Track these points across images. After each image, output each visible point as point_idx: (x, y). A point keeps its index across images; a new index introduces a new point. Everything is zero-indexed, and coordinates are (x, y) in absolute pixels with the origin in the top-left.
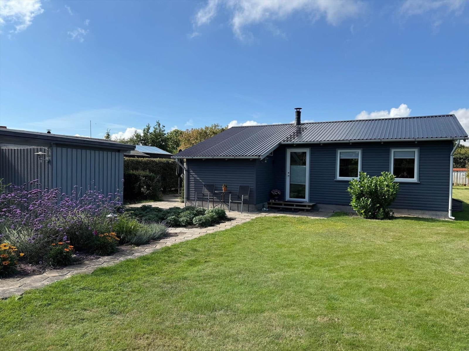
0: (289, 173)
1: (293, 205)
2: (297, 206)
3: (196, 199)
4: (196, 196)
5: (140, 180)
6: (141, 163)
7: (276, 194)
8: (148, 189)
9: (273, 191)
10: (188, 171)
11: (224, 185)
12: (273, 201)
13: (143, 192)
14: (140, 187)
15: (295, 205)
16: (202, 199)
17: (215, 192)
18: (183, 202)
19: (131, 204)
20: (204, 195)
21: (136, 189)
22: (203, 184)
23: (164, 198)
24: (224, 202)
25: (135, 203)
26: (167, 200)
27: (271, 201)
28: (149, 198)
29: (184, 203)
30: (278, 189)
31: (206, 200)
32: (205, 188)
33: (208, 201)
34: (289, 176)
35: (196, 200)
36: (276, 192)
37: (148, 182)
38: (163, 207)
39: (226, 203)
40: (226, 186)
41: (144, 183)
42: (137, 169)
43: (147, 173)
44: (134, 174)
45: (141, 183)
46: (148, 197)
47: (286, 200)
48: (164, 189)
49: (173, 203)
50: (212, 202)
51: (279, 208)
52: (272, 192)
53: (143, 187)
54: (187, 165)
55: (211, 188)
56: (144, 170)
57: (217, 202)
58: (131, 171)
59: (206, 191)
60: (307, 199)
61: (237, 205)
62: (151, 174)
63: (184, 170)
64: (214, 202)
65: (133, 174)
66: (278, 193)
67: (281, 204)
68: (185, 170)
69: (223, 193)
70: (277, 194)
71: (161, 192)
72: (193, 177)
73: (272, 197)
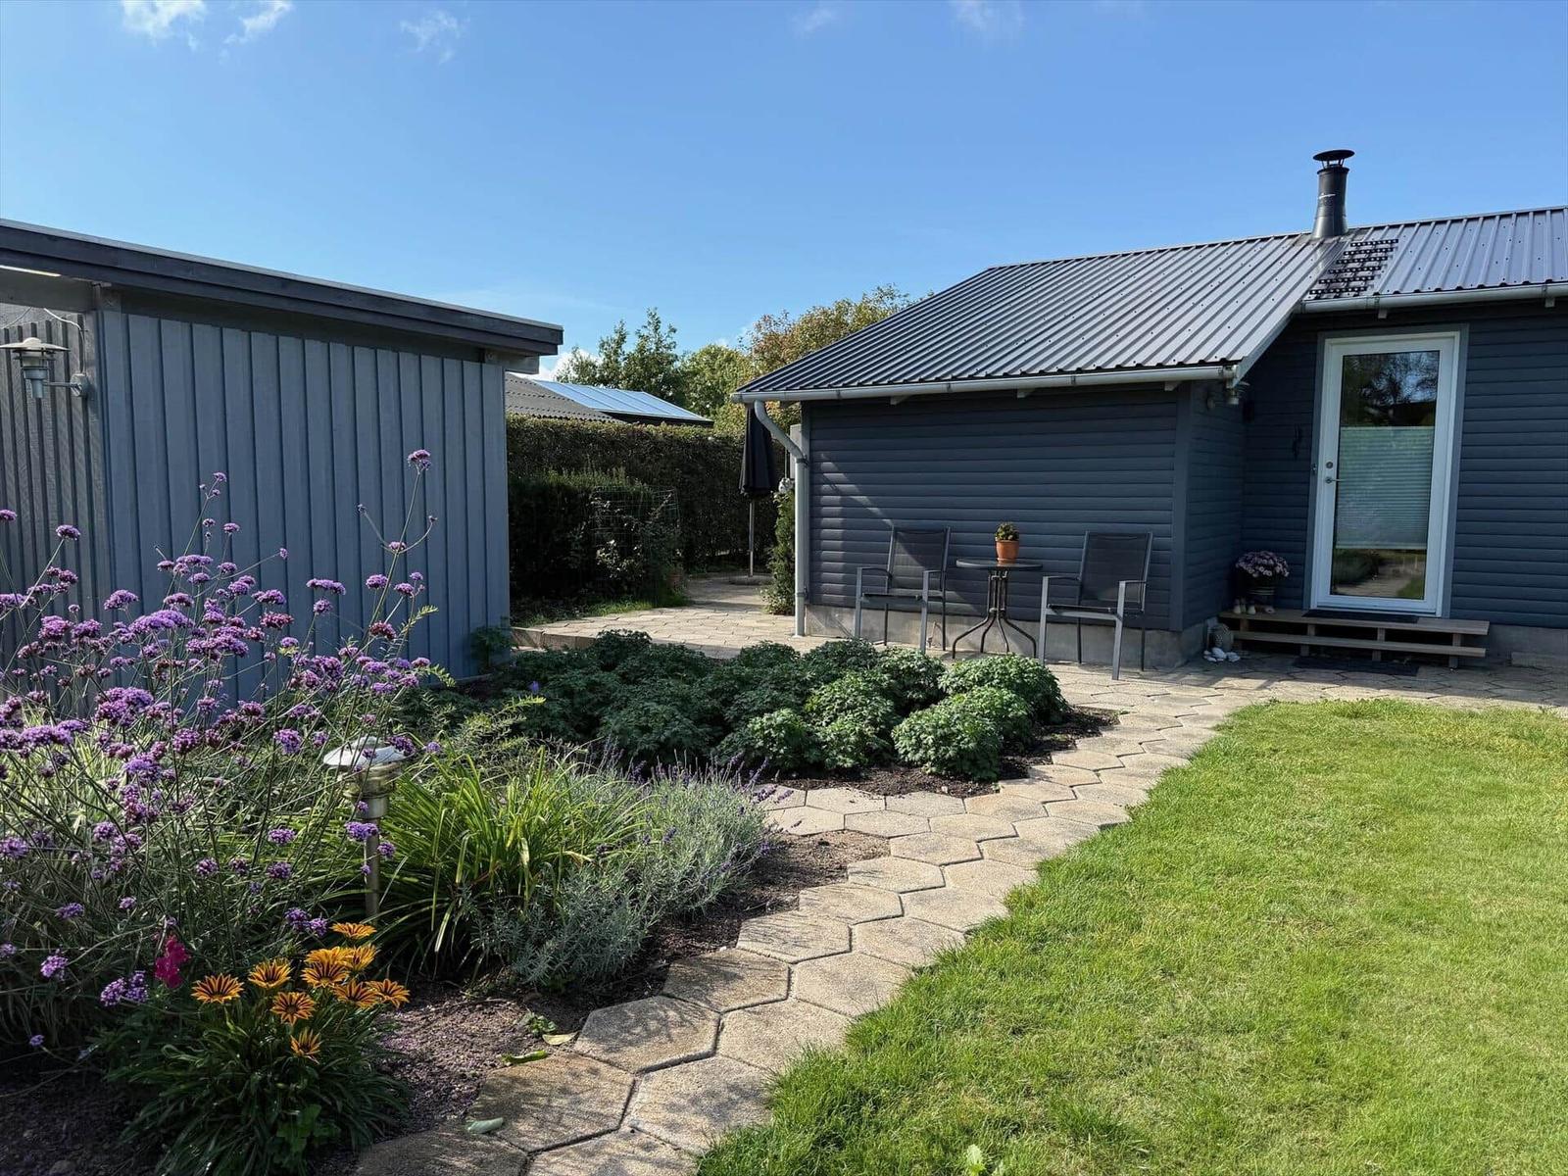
0: (1330, 465)
1: (1371, 634)
2: (1392, 635)
3: (859, 599)
4: (859, 586)
5: (592, 510)
6: (591, 440)
7: (1268, 573)
8: (624, 552)
9: (1247, 561)
10: (810, 464)
11: (1005, 530)
12: (1253, 610)
13: (604, 565)
14: (590, 544)
15: (1381, 635)
16: (888, 598)
17: (959, 563)
18: (786, 610)
19: (552, 618)
20: (892, 582)
21: (577, 552)
22: (887, 528)
23: (692, 592)
24: (1004, 615)
25: (573, 617)
26: (705, 600)
27: (1238, 610)
28: (629, 592)
29: (792, 614)
30: (1277, 551)
31: (911, 606)
32: (900, 546)
33: (925, 610)
34: (1329, 480)
35: (858, 606)
36: (1267, 567)
37: (626, 520)
38: (697, 637)
39: (1014, 622)
40: (1015, 537)
41: (606, 523)
42: (577, 466)
43: (620, 480)
44: (563, 485)
45: (593, 525)
46: (626, 588)
47: (1313, 606)
48: (689, 551)
49: (737, 614)
50: (936, 616)
51: (1294, 649)
52: (1242, 564)
53: (603, 542)
54: (809, 433)
55: (928, 544)
56: (605, 467)
57: (958, 614)
58: (553, 473)
59: (902, 561)
60: (1433, 600)
61: (1072, 631)
62: (638, 484)
63: (794, 460)
64: (944, 614)
65: (561, 487)
66: (1279, 569)
67: (1301, 629)
68: (799, 461)
69: (1001, 570)
70: (1275, 574)
71: (680, 567)
72: (837, 492)
73: (1240, 587)
